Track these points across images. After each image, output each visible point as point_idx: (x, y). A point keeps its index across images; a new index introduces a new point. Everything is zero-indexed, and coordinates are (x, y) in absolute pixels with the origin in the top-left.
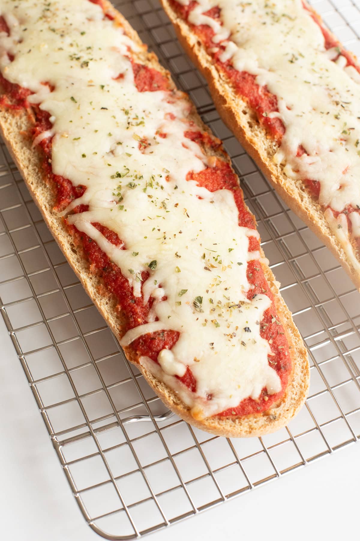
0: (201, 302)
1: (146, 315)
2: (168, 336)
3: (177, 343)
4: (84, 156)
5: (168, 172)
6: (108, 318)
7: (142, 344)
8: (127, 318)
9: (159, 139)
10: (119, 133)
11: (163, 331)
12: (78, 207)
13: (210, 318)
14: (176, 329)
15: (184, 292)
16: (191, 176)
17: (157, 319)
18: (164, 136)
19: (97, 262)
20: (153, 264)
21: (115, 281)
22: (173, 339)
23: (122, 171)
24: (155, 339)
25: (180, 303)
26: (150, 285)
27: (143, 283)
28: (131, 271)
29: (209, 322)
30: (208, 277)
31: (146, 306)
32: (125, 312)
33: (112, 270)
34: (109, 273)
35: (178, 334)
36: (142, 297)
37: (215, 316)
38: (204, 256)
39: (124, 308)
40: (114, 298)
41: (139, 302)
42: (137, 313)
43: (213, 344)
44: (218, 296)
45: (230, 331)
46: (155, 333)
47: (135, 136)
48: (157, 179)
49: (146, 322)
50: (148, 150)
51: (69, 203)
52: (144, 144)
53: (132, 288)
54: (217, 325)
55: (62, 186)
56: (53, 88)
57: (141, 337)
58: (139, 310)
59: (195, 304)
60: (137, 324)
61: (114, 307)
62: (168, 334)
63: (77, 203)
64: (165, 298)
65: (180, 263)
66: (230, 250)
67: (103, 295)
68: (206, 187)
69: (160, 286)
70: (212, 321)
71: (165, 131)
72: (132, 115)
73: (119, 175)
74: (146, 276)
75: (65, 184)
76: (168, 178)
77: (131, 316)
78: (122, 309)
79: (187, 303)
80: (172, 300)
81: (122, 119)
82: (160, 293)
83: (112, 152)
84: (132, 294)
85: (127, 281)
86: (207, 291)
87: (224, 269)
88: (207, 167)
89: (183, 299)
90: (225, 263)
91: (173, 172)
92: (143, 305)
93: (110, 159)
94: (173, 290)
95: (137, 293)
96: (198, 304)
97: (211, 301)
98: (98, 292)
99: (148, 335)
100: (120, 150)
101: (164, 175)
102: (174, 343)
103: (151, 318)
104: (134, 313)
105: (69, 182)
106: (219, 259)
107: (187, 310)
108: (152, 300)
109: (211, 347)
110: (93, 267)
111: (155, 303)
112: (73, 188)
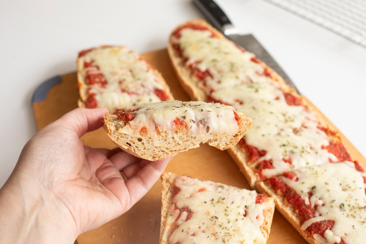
0: (343, 206)
1: (314, 213)
2: (328, 223)
3: (334, 226)
4: (263, 135)
5: (310, 145)
6: (292, 217)
7: (314, 227)
8: (303, 215)
9: (303, 129)
10: (282, 125)
11: (325, 221)
12: (262, 161)
13: (350, 213)
14: (332, 219)
15: (334, 201)
16: (323, 147)
17: (320, 215)
18: (306, 127)
19: (281, 188)
20: (314, 188)
21: (294, 197)
22: (331, 224)
23: (285, 143)
24: (321, 224)
25: (332, 207)
26: (314, 199)
27: (309, 198)
28: (302, 192)
29: (350, 216)
30: (345, 194)
31: (313, 209)
32: (301, 213)
33: (291, 192)
34: (290, 193)
35: (334, 222)
36: (310, 204)
37: (352, 213)
38: (341, 184)
39: (300, 211)
40: (293, 207)
41: (309, 207)
42: (308, 213)
43: (353, 226)
44: (352, 203)
45: (362, 220)
46: (320, 222)
47: (290, 127)
48: (306, 148)
49: (314, 217)
50: (298, 134)
51: (257, 159)
52: (296, 131)
53: (304, 200)
54: (354, 217)
55: (252, 150)
56: (241, 103)
57: (313, 224)
58: (309, 211)
59: (340, 207)
60: (309, 218)
61: (294, 212)
62: (328, 222)
63: (262, 159)
64: (323, 205)
65: (328, 187)
66: (354, 182)
67: (287, 206)
68: (332, 153)
69: (319, 199)
70: (351, 215)
71: (306, 125)
72: (287, 116)
73: (284, 145)
74: (311, 194)
75: (254, 150)
76: (311, 148)
77: (305, 214)
78: (299, 212)
79: (336, 206)
80: (328, 205)
81: (282, 118)
82: (320, 202)
83: (279, 134)
84: (304, 203)
85: (300, 197)
86: (346, 201)
87: (353, 191)
88: (331, 143)
89: (334, 204)
90: (353, 188)
91: (313, 145)
92: (311, 208)
93: (278, 137)
94: (327, 200)
95: (307, 202)
96: (342, 207)
97: (349, 205)
98: (284, 204)
99: (317, 223)
100: (283, 133)
101: (309, 146)
102: (332, 226)
103: (317, 214)
104: (307, 212)
105: (256, 149)
106: (349, 186)
107: (337, 210)
108: (316, 207)
109: (353, 228)
110: (279, 191)
111: (318, 207)
112: (259, 152)
